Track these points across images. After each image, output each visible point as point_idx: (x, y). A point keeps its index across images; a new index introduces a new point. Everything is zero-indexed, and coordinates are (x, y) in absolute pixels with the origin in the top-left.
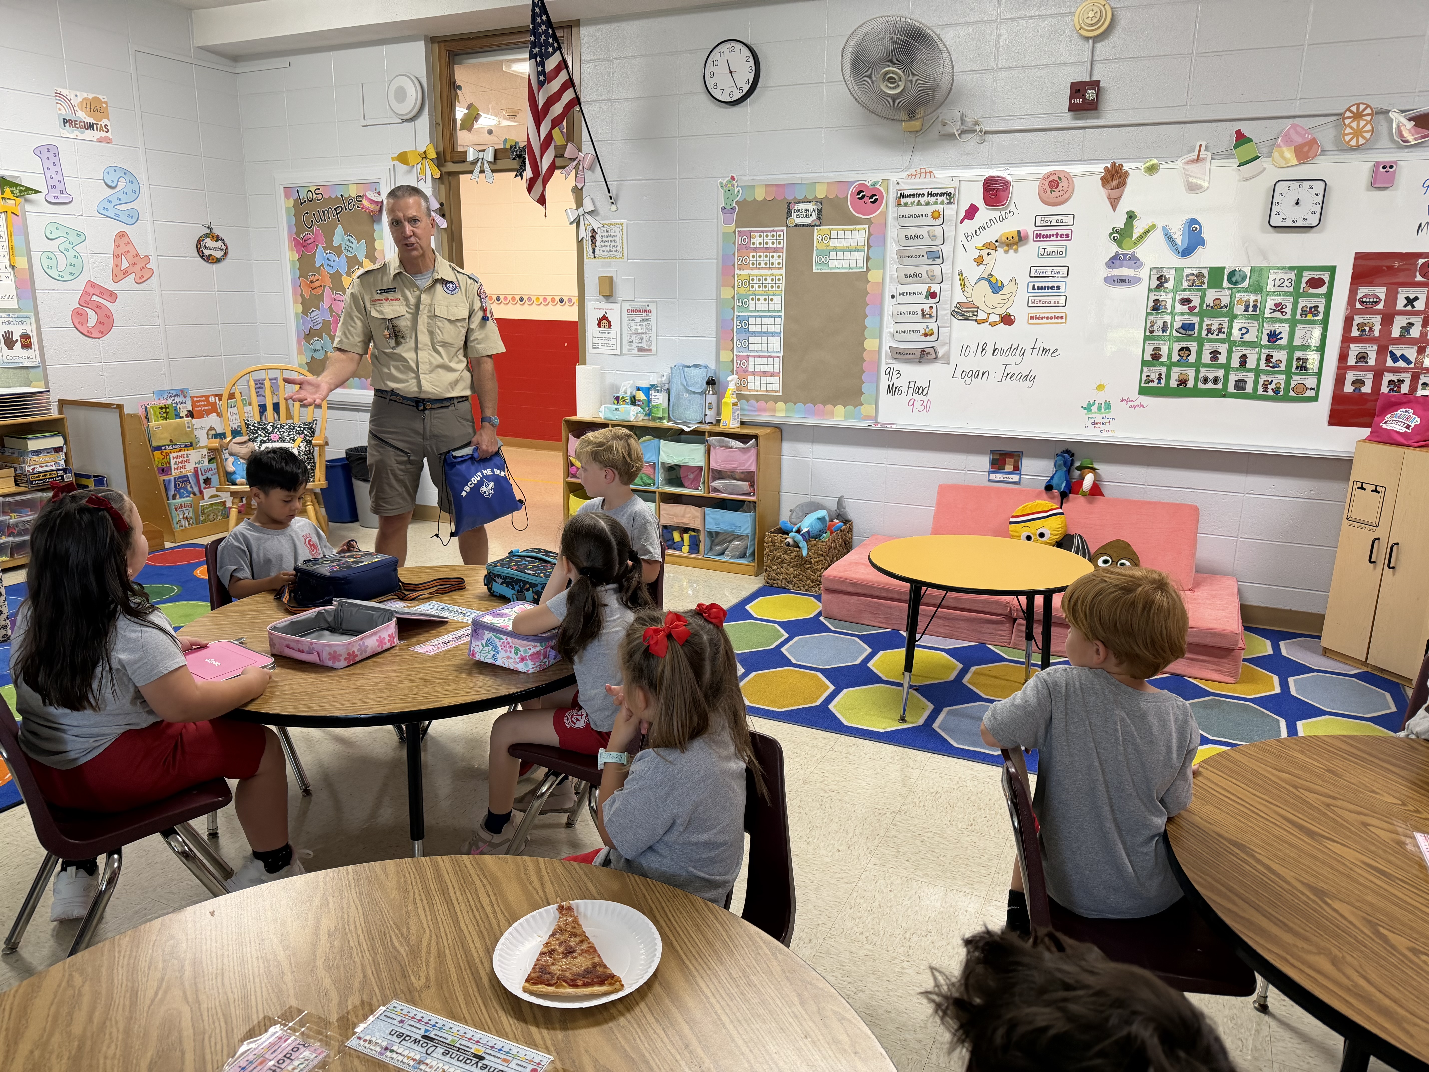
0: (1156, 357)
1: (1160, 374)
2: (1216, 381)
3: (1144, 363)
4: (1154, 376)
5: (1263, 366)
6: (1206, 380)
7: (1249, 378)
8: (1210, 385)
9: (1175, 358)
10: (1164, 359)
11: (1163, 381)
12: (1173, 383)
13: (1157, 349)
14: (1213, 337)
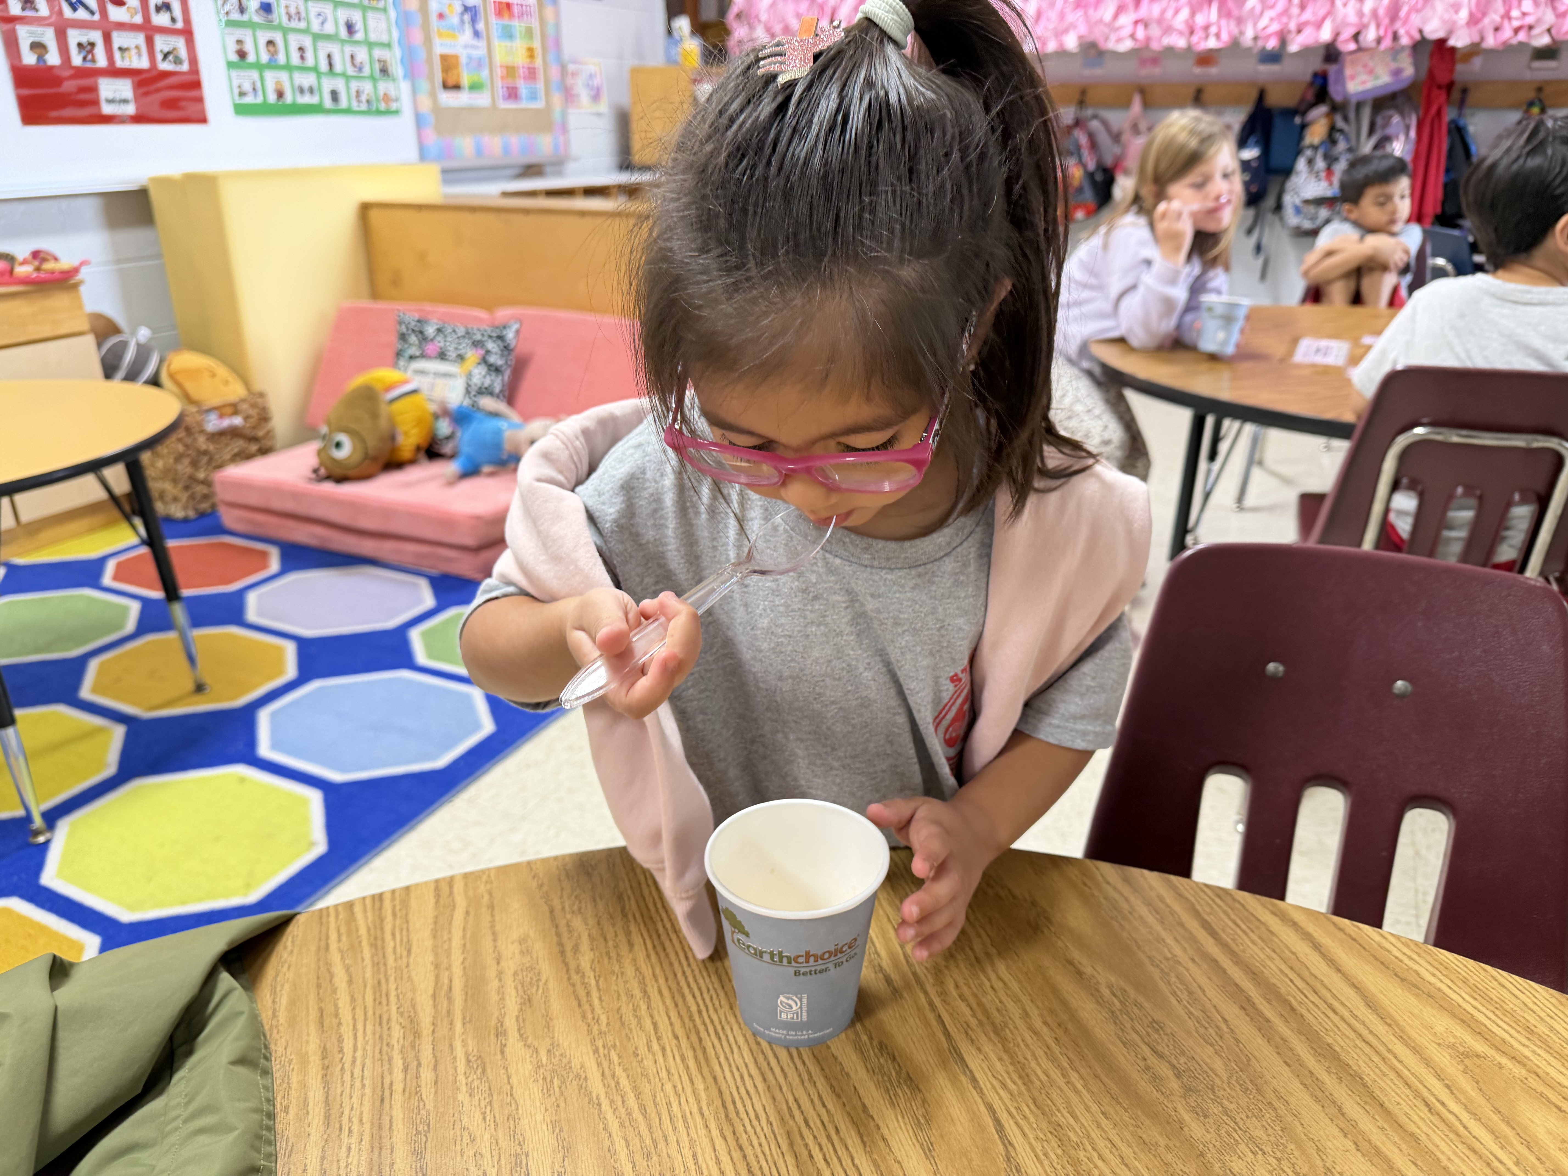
0: (242, 54)
1: (254, 84)
2: (311, 90)
3: (230, 65)
4: (247, 87)
5: (350, 71)
6: (302, 91)
7: (339, 85)
8: (307, 99)
9: (265, 58)
10: (251, 58)
11: (260, 93)
12: (272, 98)
13: (239, 42)
14: (294, 24)
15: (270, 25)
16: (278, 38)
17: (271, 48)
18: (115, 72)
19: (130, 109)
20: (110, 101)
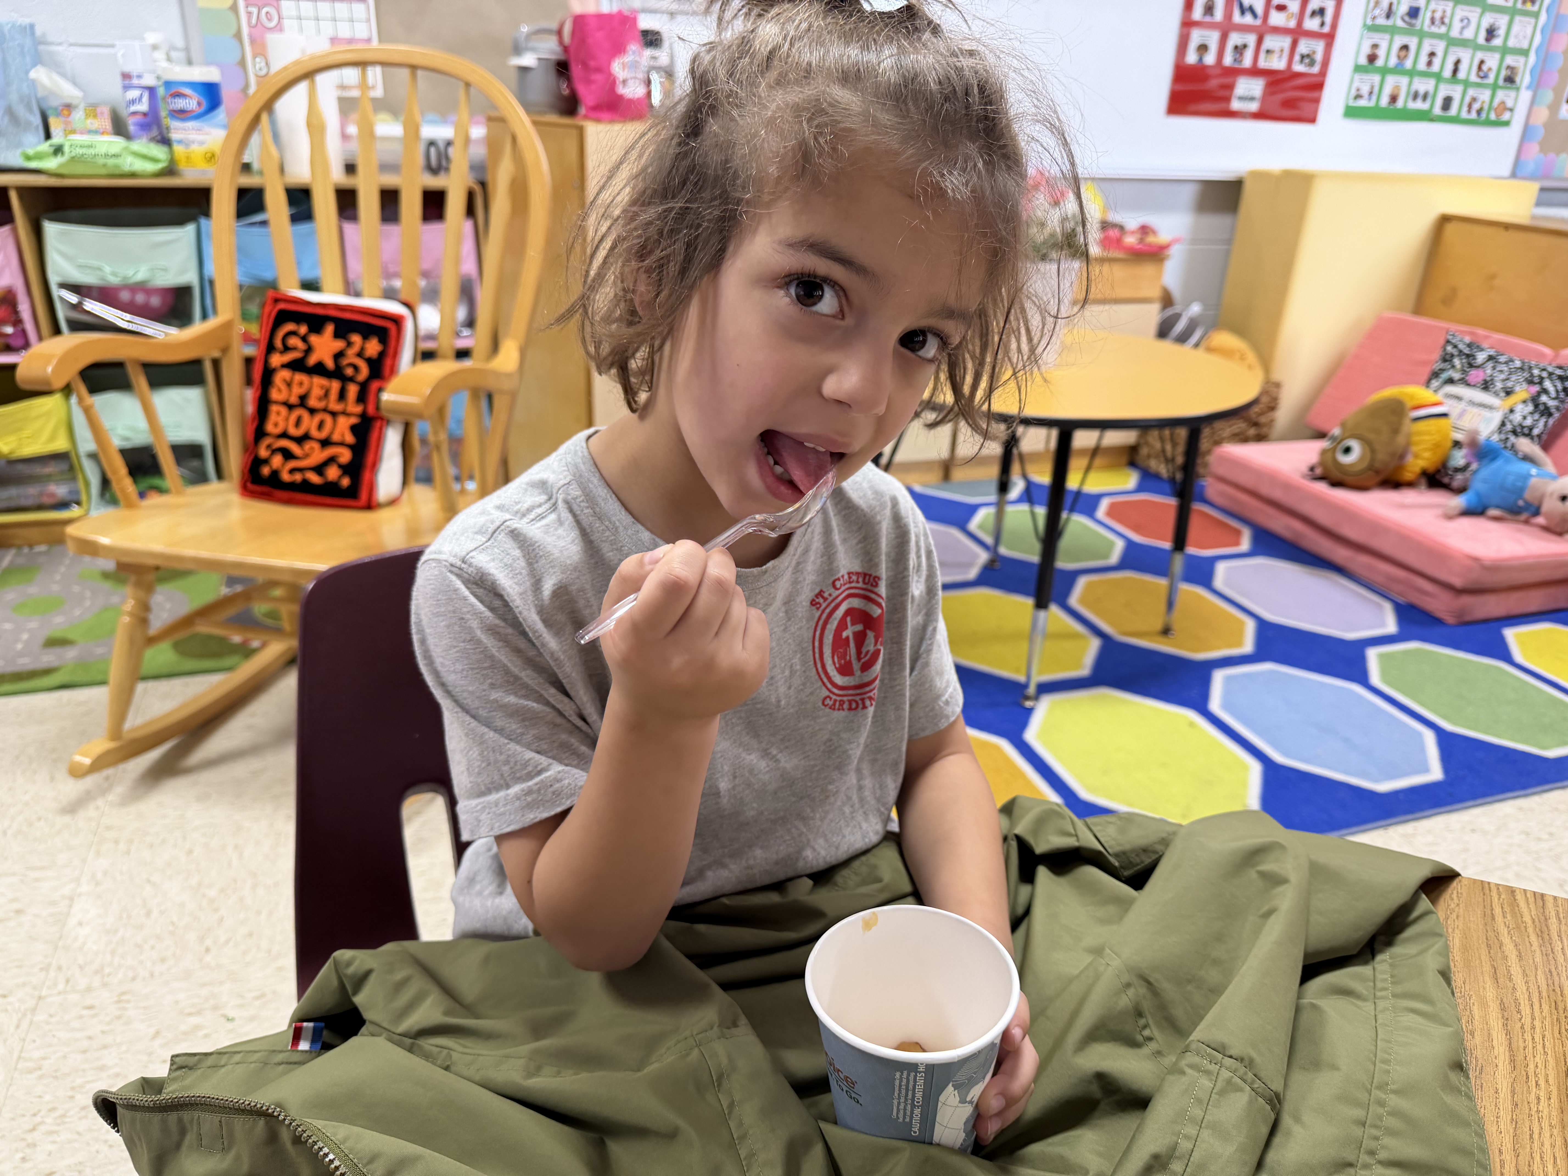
0: (1372, 58)
1: (1372, 87)
2: (1425, 96)
3: (1358, 69)
4: (1365, 90)
6: (1415, 96)
8: (1417, 105)
9: (1393, 61)
11: (1374, 97)
12: (1385, 101)
13: (1375, 46)
14: (1434, 29)
15: (1410, 30)
16: (1413, 43)
17: (1403, 53)
18: (1255, 72)
19: (1254, 107)
20: (1241, 98)
